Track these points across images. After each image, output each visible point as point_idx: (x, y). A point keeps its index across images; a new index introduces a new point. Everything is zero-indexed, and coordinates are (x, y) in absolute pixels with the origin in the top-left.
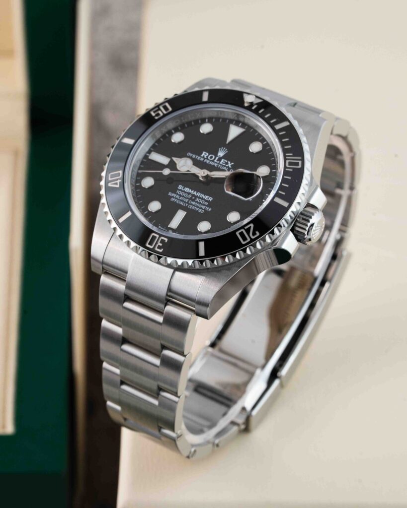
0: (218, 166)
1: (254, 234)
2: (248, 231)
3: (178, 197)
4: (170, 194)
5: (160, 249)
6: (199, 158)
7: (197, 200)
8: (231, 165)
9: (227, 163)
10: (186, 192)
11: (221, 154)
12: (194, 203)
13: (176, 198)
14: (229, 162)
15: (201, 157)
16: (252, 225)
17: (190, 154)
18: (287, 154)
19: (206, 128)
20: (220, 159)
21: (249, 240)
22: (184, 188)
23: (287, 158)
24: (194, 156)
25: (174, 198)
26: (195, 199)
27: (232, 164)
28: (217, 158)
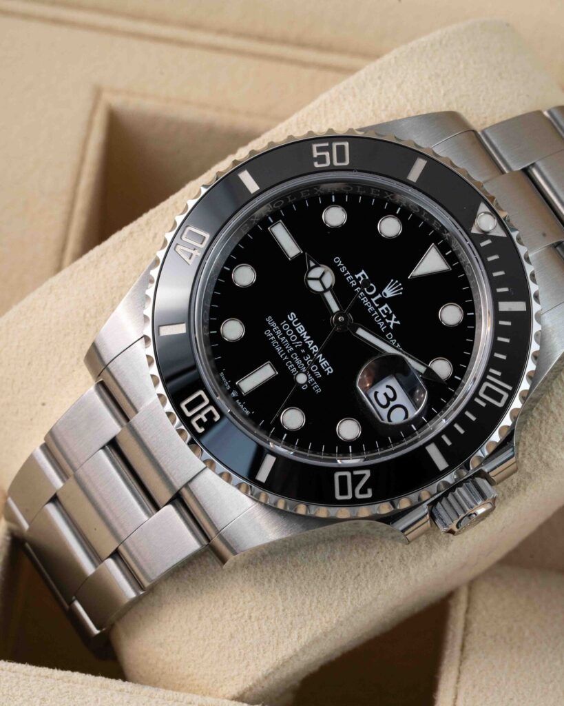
0: (373, 312)
1: (363, 491)
2: (357, 480)
3: (279, 333)
4: (269, 319)
5: (200, 426)
6: (350, 277)
7: (308, 359)
8: (394, 324)
9: (389, 317)
10: (295, 332)
11: (389, 292)
12: (299, 362)
13: (275, 335)
14: (394, 317)
15: (355, 278)
16: (367, 473)
17: (338, 261)
18: (492, 371)
19: (390, 227)
20: (382, 302)
21: (349, 497)
22: (296, 323)
23: (489, 377)
24: (343, 269)
25: (272, 332)
26: (305, 355)
27: (398, 322)
28: (379, 296)
